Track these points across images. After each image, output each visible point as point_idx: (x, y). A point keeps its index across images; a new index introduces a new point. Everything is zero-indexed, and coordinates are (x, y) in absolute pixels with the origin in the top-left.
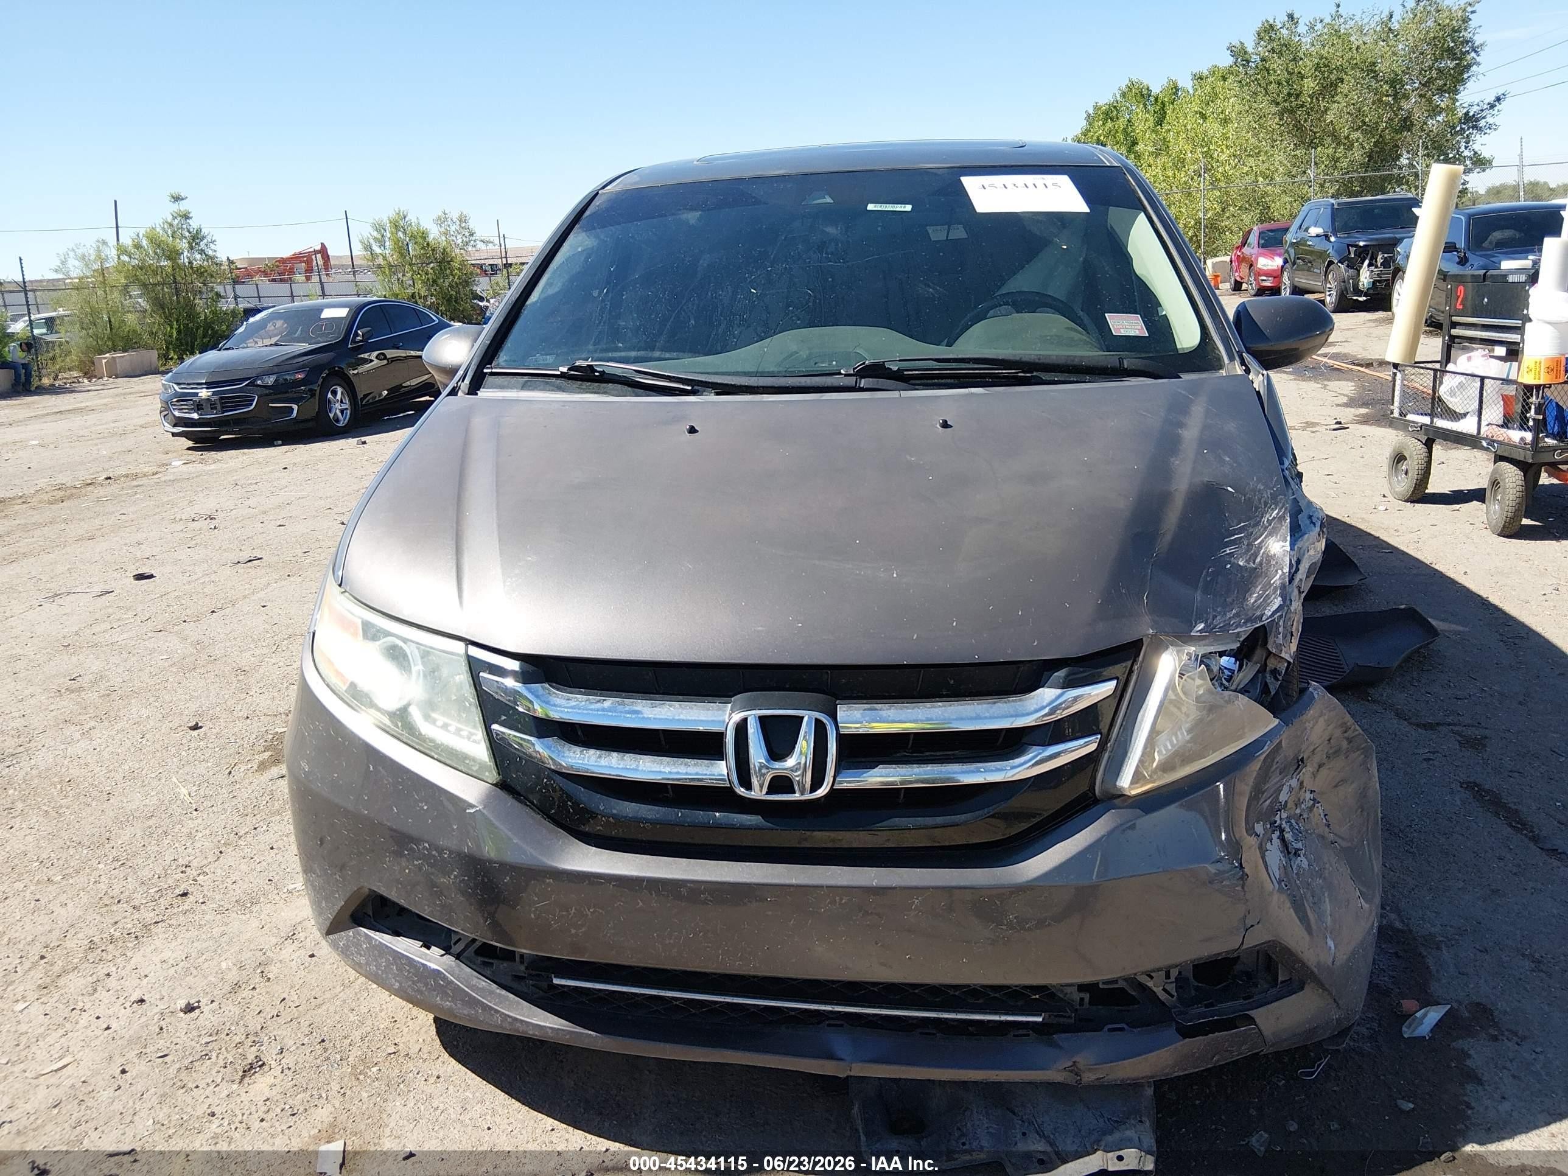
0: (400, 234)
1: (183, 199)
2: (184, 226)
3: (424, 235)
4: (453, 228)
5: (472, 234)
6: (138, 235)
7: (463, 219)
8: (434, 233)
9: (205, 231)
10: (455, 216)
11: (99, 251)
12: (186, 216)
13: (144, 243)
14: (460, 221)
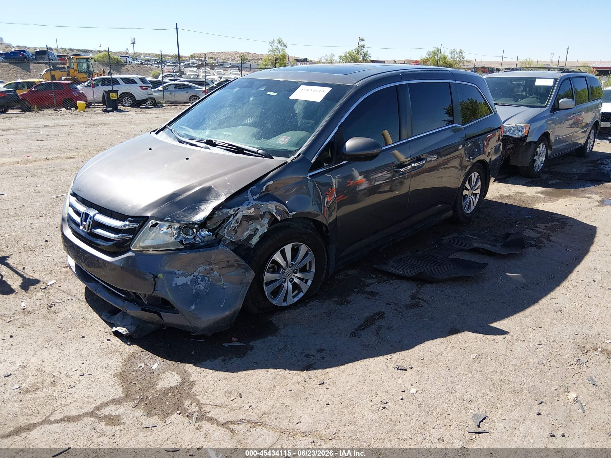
0: (436, 57)
1: (364, 40)
2: (362, 50)
3: (445, 58)
4: (456, 56)
5: (463, 58)
6: (346, 53)
7: (461, 52)
8: (449, 57)
9: (369, 52)
10: (458, 50)
11: (332, 57)
12: (363, 47)
13: (348, 55)
14: (460, 53)
